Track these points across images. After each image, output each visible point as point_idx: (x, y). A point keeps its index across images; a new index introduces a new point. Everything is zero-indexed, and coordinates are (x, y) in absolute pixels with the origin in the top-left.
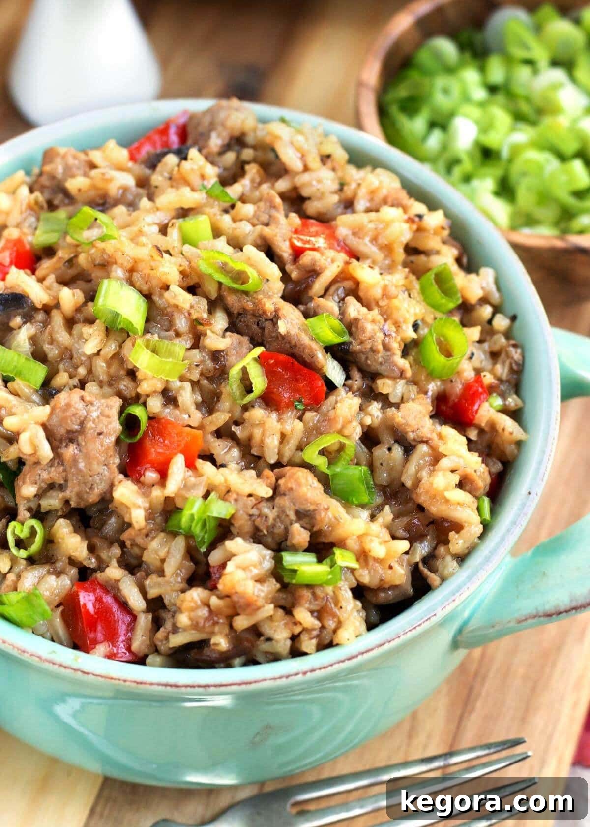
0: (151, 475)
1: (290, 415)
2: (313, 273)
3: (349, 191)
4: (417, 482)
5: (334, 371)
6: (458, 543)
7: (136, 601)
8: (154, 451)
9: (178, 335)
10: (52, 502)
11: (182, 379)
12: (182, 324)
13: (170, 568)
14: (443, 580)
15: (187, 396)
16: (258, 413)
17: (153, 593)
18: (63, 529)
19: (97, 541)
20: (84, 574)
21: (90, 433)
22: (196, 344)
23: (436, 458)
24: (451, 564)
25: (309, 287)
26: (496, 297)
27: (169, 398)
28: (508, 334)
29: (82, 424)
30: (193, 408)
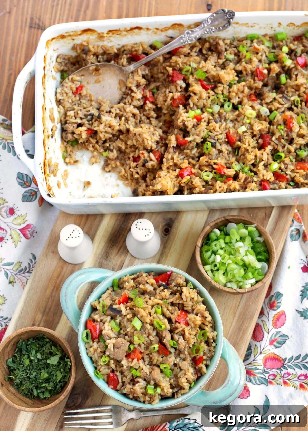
0: (130, 360)
1: (161, 357)
2: (177, 328)
3: (194, 307)
4: (180, 377)
5: (172, 350)
6: (183, 391)
7: (120, 380)
8: (132, 356)
9: (145, 333)
10: (112, 356)
11: (143, 343)
12: (147, 332)
13: (128, 377)
14: (177, 397)
15: (143, 346)
16: (155, 354)
17: (123, 380)
18: (112, 361)
19: (117, 366)
20: (113, 371)
21: (121, 349)
22: (148, 337)
23: (185, 374)
24: (180, 395)
25: (175, 330)
26: (215, 338)
27: (139, 345)
28: (214, 347)
29: (121, 346)
30: (143, 349)
